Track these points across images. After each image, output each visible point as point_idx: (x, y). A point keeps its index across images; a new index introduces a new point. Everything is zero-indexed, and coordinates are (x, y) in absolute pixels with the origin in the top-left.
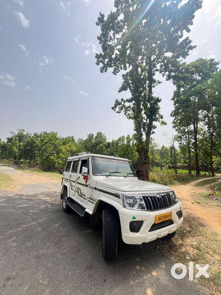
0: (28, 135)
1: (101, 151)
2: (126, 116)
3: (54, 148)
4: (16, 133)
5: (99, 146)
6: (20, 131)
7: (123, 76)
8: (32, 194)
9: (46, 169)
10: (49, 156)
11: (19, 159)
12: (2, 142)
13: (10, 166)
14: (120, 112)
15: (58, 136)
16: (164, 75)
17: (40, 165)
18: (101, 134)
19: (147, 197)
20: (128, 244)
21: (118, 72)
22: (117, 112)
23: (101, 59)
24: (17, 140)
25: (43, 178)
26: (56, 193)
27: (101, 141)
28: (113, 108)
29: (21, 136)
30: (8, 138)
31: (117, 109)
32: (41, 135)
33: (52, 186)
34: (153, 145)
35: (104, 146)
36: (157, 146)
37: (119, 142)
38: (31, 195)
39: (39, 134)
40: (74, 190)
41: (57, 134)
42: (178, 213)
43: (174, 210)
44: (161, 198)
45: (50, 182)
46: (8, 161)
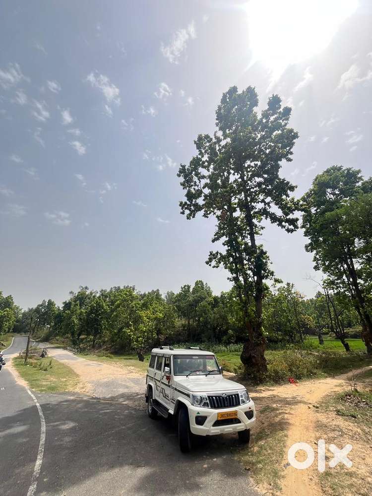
0: (91, 293)
1: (203, 314)
3: (130, 314)
4: (76, 291)
5: (200, 305)
6: (83, 289)
7: (218, 217)
8: (110, 396)
9: (118, 350)
10: (122, 328)
11: (79, 335)
12: (56, 308)
13: (67, 349)
14: (217, 267)
15: (135, 293)
16: (266, 218)
17: (109, 344)
18: (202, 283)
19: (212, 397)
20: (193, 433)
21: (210, 213)
22: (214, 267)
23: (186, 206)
24: (77, 304)
25: (116, 369)
26: (138, 395)
27: (203, 296)
28: (207, 263)
29: (82, 298)
30: (65, 303)
31: (214, 263)
32: (111, 291)
33: (132, 385)
35: (209, 304)
36: (302, 298)
38: (109, 398)
39: (108, 290)
40: (159, 391)
41: (134, 289)
42: (246, 413)
43: (241, 409)
44: (226, 398)
45: (128, 377)
46: (63, 339)
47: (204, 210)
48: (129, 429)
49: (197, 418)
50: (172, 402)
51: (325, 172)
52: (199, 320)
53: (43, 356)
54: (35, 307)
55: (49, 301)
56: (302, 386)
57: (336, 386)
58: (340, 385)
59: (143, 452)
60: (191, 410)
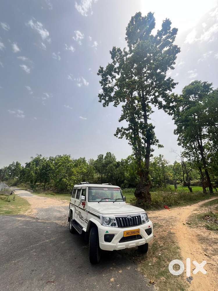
0: (44, 158)
1: (111, 171)
2: (129, 140)
3: (66, 171)
4: (35, 157)
5: (109, 166)
6: (38, 156)
7: (123, 107)
8: (46, 217)
9: (59, 191)
10: (62, 179)
11: (36, 182)
12: (21, 167)
13: (27, 190)
14: (121, 138)
15: (71, 159)
16: (155, 106)
17: (54, 188)
18: (111, 154)
19: (119, 218)
20: (102, 249)
21: (118, 104)
22: (119, 138)
23: (102, 97)
24: (34, 164)
25: (56, 201)
26: (65, 217)
27: (111, 161)
28: (115, 135)
29: (38, 161)
30: (26, 163)
31: (119, 135)
32: (56, 158)
33: (64, 210)
34: (163, 162)
35: (114, 165)
36: (167, 163)
37: (129, 161)
38: (45, 219)
39: (54, 157)
40: (77, 213)
41: (70, 157)
42: (146, 230)
43: (142, 228)
44: (131, 219)
45: (62, 205)
46: (25, 185)
47: (114, 101)
48: (51, 242)
49: (106, 236)
50: (85, 222)
51: (190, 84)
52: (108, 175)
53: (11, 194)
54: (8, 166)
55: (17, 162)
56: (173, 210)
57: (194, 210)
58: (196, 210)
59: (57, 265)
60: (101, 229)
